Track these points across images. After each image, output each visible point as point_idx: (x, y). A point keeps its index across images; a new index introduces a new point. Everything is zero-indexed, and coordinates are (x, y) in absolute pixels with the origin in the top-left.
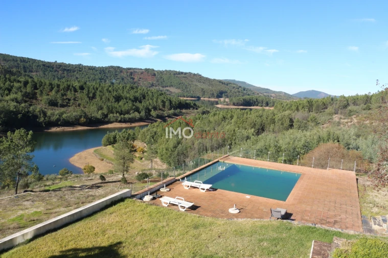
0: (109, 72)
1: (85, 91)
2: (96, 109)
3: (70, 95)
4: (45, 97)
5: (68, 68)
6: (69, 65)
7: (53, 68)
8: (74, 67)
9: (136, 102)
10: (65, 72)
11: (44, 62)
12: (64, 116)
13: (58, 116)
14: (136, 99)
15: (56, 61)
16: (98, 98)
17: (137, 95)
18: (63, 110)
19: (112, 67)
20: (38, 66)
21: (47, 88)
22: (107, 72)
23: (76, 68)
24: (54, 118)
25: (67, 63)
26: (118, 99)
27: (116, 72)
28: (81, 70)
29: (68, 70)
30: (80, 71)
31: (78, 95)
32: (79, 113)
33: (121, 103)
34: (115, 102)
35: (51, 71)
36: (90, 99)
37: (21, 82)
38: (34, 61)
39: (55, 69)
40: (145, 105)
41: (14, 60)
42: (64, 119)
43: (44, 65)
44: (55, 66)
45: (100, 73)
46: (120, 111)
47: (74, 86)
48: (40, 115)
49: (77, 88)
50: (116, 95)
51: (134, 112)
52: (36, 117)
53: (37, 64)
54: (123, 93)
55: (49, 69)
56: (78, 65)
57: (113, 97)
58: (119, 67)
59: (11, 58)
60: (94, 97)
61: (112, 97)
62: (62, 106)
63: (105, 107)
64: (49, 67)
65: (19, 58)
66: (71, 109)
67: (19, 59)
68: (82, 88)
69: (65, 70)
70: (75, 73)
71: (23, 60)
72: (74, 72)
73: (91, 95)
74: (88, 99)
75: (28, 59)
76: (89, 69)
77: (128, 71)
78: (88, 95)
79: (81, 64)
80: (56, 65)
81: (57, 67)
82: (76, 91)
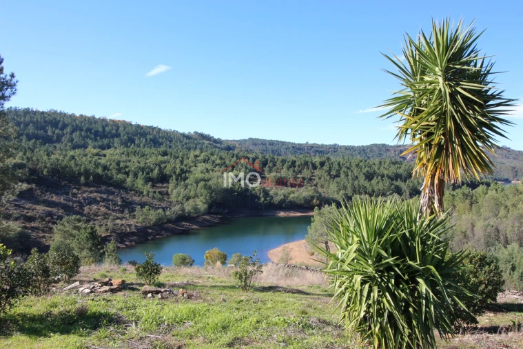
0: (370, 151)
1: (326, 168)
2: (336, 189)
3: (306, 173)
4: (273, 174)
5: (322, 149)
6: (322, 146)
7: (303, 150)
8: (328, 148)
9: (397, 180)
10: (317, 154)
11: (294, 144)
12: (292, 195)
13: (282, 197)
14: (397, 177)
16: (342, 176)
17: (400, 171)
18: (290, 189)
19: (375, 145)
20: (287, 149)
22: (368, 151)
23: (330, 148)
24: (277, 199)
25: (320, 144)
26: (369, 177)
27: (380, 151)
30: (335, 152)
31: (317, 172)
32: (310, 193)
33: (374, 182)
34: (365, 180)
36: (330, 179)
37: (249, 159)
38: (283, 143)
39: (306, 151)
40: (411, 185)
41: (262, 144)
42: (291, 202)
43: (293, 147)
44: (306, 148)
45: (360, 153)
46: (370, 191)
47: (314, 162)
48: (260, 194)
49: (317, 164)
50: (367, 171)
51: (393, 193)
52: (255, 197)
53: (286, 147)
54: (379, 169)
55: (299, 151)
57: (364, 174)
58: (384, 145)
59: (260, 143)
60: (338, 176)
61: (361, 174)
63: (349, 186)
64: (299, 149)
65: (269, 141)
66: (302, 189)
67: (267, 143)
68: (322, 164)
69: (317, 151)
71: (272, 143)
72: (327, 153)
73: (334, 172)
74: (328, 178)
75: (277, 141)
76: (346, 149)
77: (397, 149)
78: (329, 171)
79: (336, 144)
80: (308, 147)
81: (308, 149)
82: (315, 167)
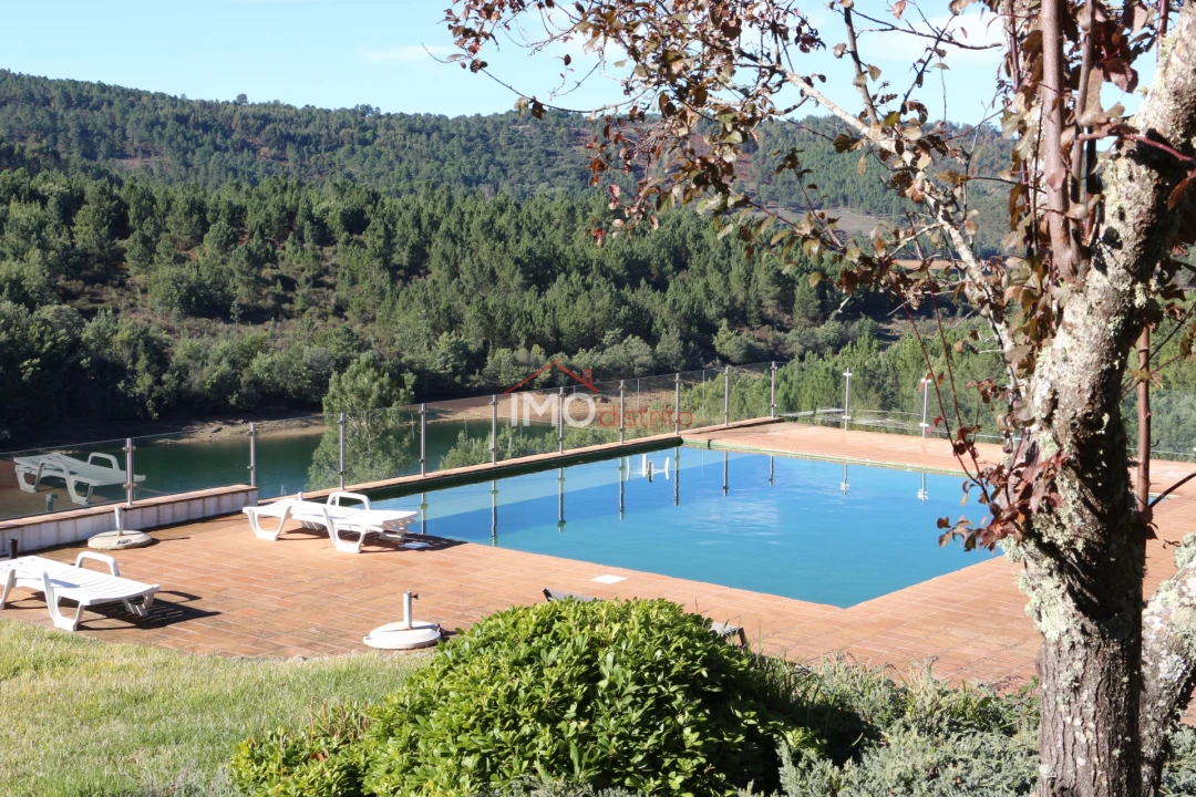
0: (510, 141)
1: (372, 238)
2: (423, 327)
3: (293, 259)
4: (166, 271)
5: (305, 131)
6: (310, 114)
7: (227, 134)
8: (334, 125)
9: (635, 285)
10: (291, 152)
11: (184, 103)
12: (259, 364)
13: (225, 366)
14: (636, 271)
15: (243, 98)
16: (438, 271)
17: (645, 247)
18: (253, 332)
20: (151, 125)
21: (179, 225)
23: (343, 126)
25: (300, 106)
26: (540, 273)
27: (548, 140)
28: (368, 135)
29: (305, 140)
30: (364, 143)
31: (336, 256)
32: (333, 349)
33: (556, 293)
34: (525, 287)
35: (217, 148)
36: (394, 279)
37: (44, 200)
38: (133, 98)
39: (235, 137)
40: (685, 300)
41: (30, 98)
42: (256, 382)
43: (182, 119)
44: (236, 121)
45: (467, 151)
46: (547, 330)
47: (316, 211)
48: (135, 359)
49: (333, 221)
50: (530, 251)
51: (625, 335)
52: (113, 370)
53: (148, 116)
54: (568, 239)
55: (207, 138)
56: (354, 112)
57: (518, 261)
59: (17, 90)
60: (417, 266)
61: (509, 263)
62: (253, 315)
63: (469, 314)
64: (206, 127)
65: (61, 85)
66: (294, 328)
67: (55, 93)
68: (355, 222)
69: (289, 138)
70: (341, 153)
71: (79, 96)
72: (333, 147)
73: (402, 257)
74: (383, 279)
75: (102, 88)
76: (412, 130)
78: (385, 255)
79: (367, 109)
80: (245, 117)
81: (246, 128)
82: (324, 237)
